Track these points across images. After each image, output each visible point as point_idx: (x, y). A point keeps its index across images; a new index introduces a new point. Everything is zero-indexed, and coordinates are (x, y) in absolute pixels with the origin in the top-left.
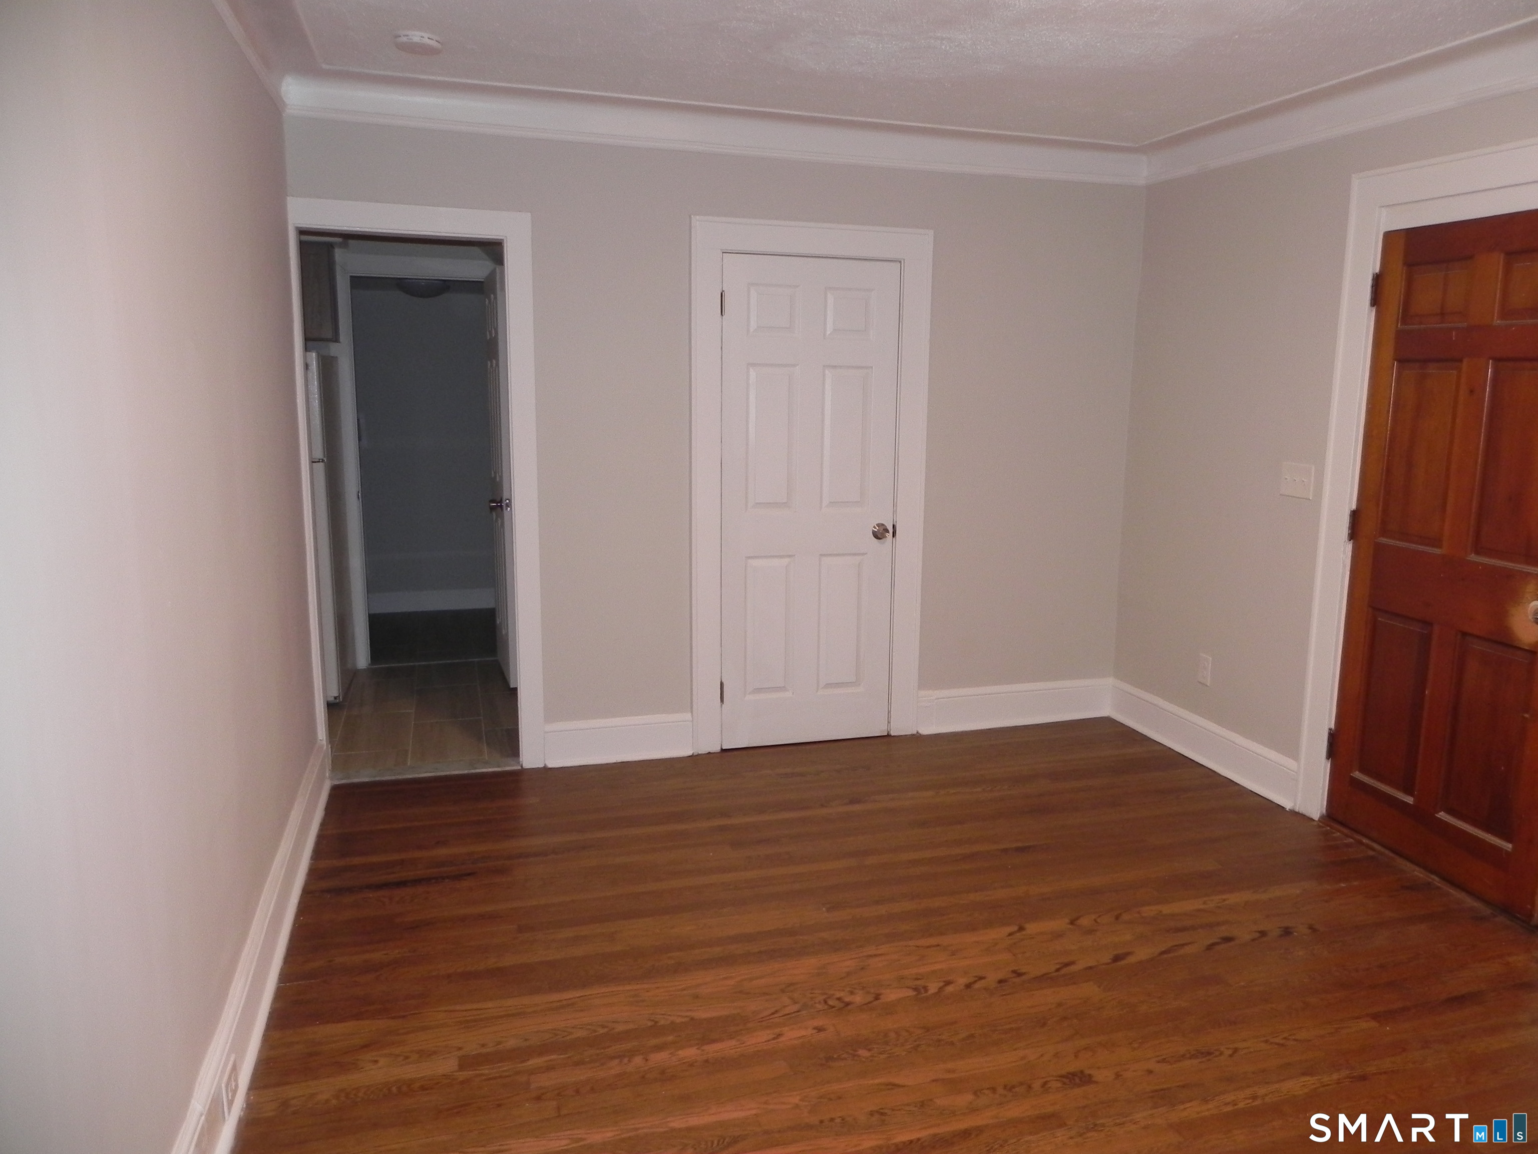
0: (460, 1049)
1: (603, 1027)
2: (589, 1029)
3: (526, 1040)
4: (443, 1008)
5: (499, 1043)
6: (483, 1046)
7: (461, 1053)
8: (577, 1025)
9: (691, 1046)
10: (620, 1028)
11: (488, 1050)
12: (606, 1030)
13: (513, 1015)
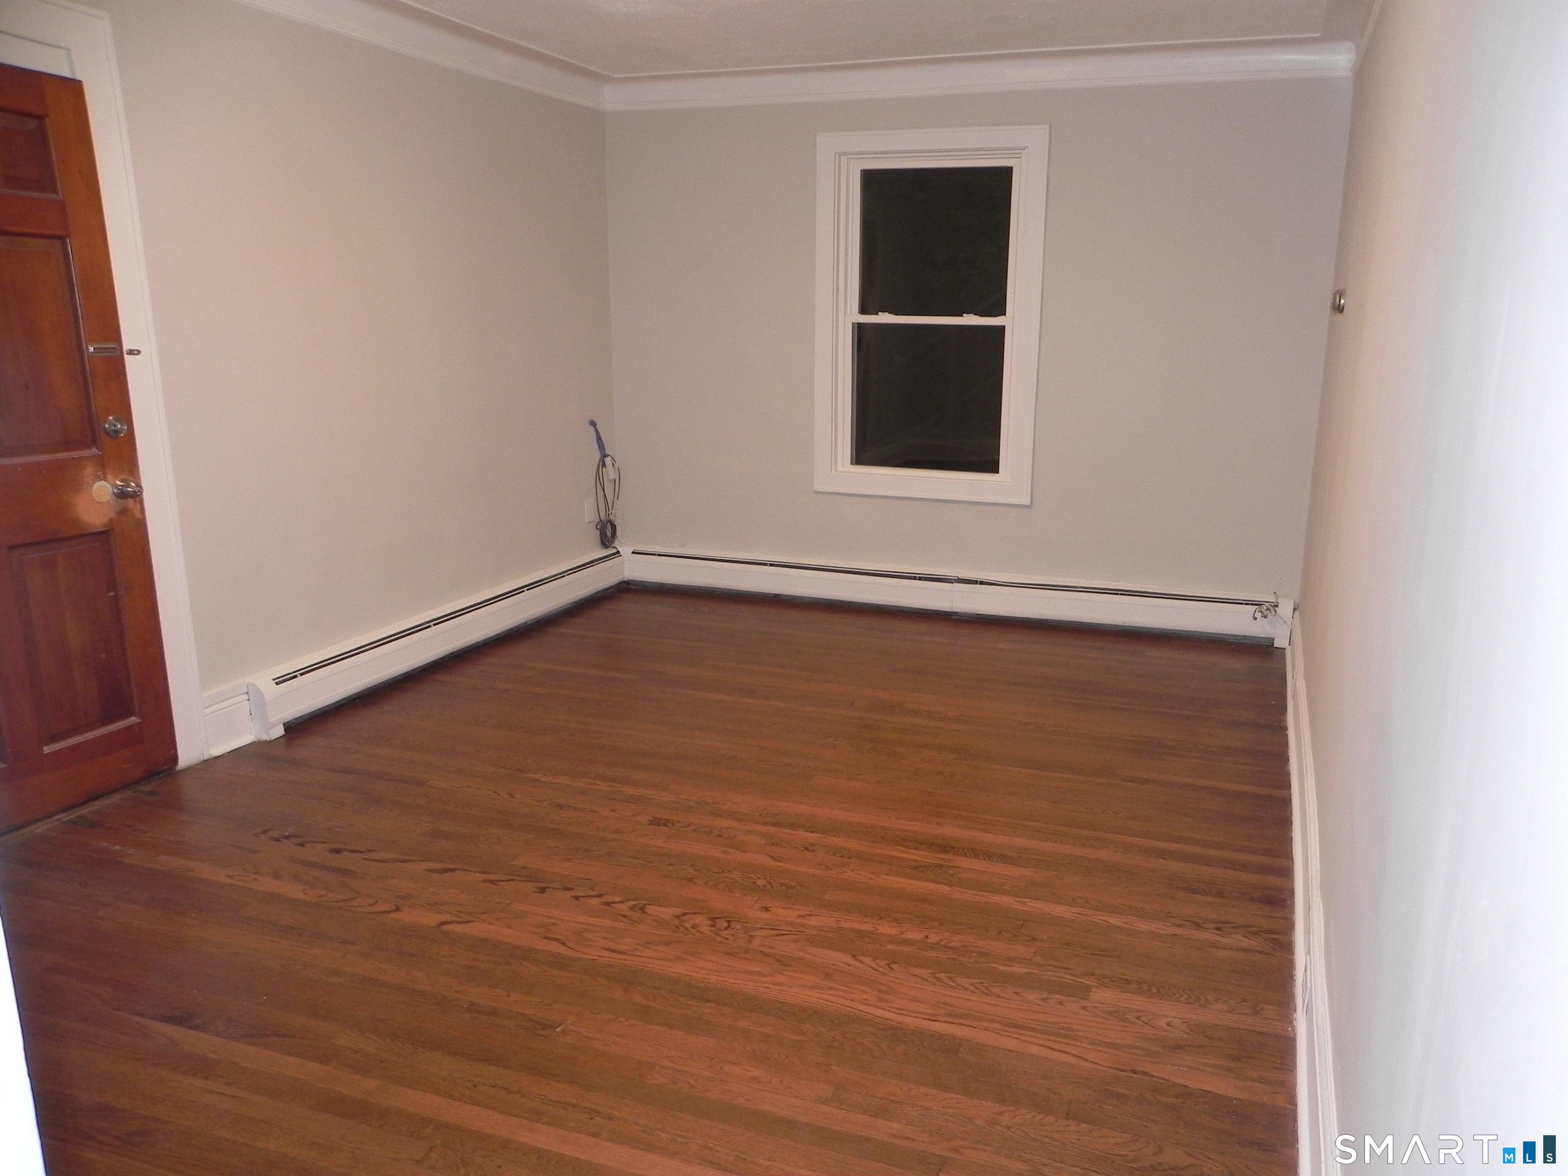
0: (1084, 1008)
1: (938, 979)
2: (954, 982)
3: (1017, 993)
4: (1088, 1065)
5: (1044, 1000)
6: (1061, 1003)
7: (1085, 1003)
8: (961, 990)
9: (882, 934)
10: (924, 973)
11: (1058, 996)
12: (938, 975)
13: (1017, 1026)
